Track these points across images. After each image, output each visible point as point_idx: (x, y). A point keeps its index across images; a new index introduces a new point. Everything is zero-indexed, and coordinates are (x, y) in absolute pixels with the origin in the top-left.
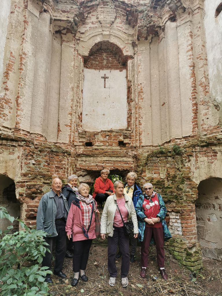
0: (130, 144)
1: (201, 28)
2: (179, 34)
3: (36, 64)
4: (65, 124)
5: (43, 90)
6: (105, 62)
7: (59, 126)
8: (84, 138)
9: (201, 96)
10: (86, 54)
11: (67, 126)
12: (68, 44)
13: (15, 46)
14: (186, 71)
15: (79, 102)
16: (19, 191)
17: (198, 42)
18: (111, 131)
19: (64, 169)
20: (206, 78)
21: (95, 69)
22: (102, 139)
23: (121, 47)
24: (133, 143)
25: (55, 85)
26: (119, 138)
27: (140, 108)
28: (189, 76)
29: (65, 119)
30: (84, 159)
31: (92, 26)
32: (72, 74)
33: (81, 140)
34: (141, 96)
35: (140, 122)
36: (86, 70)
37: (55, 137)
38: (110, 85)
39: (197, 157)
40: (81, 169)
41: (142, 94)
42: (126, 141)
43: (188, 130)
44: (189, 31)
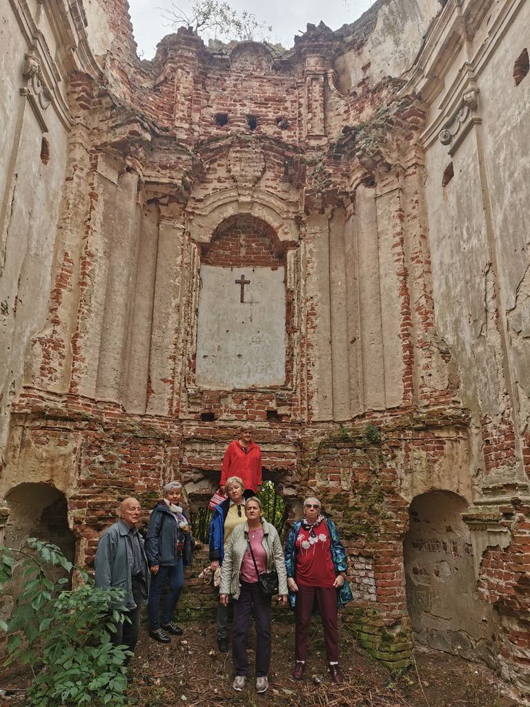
0: (290, 416)
1: (421, 202)
2: (379, 212)
3: (111, 270)
4: (161, 378)
5: (121, 318)
6: (243, 252)
7: (149, 381)
8: (199, 404)
9: (419, 332)
10: (206, 239)
11: (165, 381)
12: (171, 223)
13: (72, 240)
14: (392, 282)
15: (189, 333)
16: (73, 513)
17: (414, 230)
18: (253, 391)
19: (157, 470)
20: (428, 297)
21: (224, 265)
22: (234, 406)
23: (275, 224)
24: (295, 415)
25: (144, 303)
26: (268, 404)
27: (309, 345)
28: (396, 293)
29: (164, 368)
30: (197, 447)
31: (218, 185)
32: (177, 280)
33: (191, 410)
34: (312, 322)
35: (310, 373)
36: (206, 268)
37: (142, 404)
38: (252, 298)
39: (408, 449)
40: (190, 466)
41: (313, 318)
42: (282, 410)
43: (395, 395)
44: (398, 207)
